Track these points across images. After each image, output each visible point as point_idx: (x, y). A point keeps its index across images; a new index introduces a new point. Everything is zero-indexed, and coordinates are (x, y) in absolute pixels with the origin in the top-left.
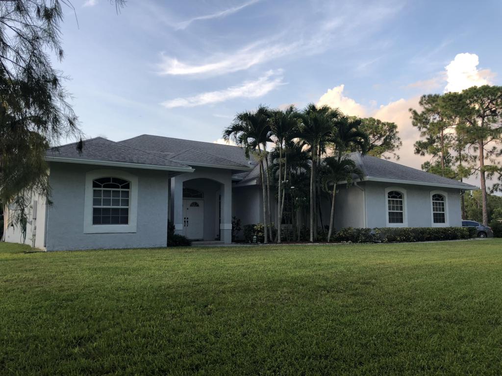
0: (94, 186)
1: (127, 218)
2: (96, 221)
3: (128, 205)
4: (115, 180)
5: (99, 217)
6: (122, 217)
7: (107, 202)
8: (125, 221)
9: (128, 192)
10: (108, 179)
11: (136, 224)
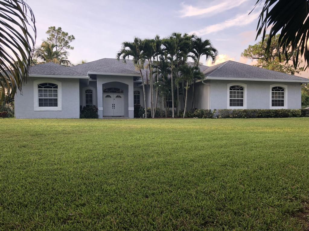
0: (39, 88)
1: (57, 103)
2: (41, 105)
3: (57, 97)
4: (50, 84)
5: (42, 103)
6: (54, 103)
7: (45, 95)
8: (56, 105)
9: (57, 90)
10: (46, 84)
11: (61, 107)
